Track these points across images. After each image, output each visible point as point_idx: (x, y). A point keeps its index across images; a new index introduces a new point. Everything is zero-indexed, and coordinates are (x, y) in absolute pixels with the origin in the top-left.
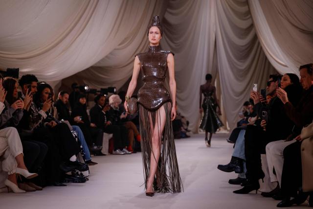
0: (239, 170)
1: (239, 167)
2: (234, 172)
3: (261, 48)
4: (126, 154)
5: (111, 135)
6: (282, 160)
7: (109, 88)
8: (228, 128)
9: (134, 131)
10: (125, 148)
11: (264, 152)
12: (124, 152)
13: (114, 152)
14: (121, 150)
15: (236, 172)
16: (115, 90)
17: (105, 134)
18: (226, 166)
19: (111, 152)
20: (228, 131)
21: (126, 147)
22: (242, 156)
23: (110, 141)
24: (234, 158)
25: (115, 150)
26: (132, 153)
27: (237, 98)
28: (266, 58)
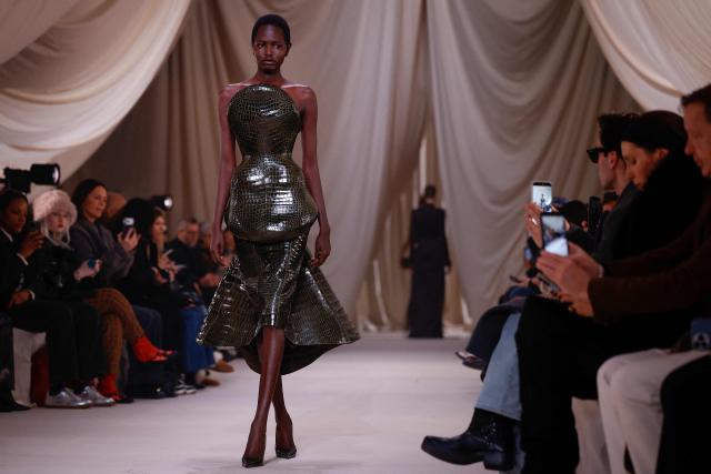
0: (498, 459)
1: (499, 448)
2: (480, 465)
3: (590, 30)
4: (96, 405)
5: (40, 339)
6: (656, 421)
7: (34, 167)
8: (468, 320)
9: (125, 323)
10: (91, 385)
11: (591, 393)
12: (85, 397)
13: (49, 400)
14: (78, 391)
15: (488, 466)
16: (56, 175)
17: (17, 332)
18: (450, 441)
19: (38, 399)
20: (466, 328)
21: (96, 381)
22: (511, 408)
23: (35, 357)
24: (481, 416)
25: (55, 392)
26: (117, 402)
27: (501, 210)
28: (607, 67)
